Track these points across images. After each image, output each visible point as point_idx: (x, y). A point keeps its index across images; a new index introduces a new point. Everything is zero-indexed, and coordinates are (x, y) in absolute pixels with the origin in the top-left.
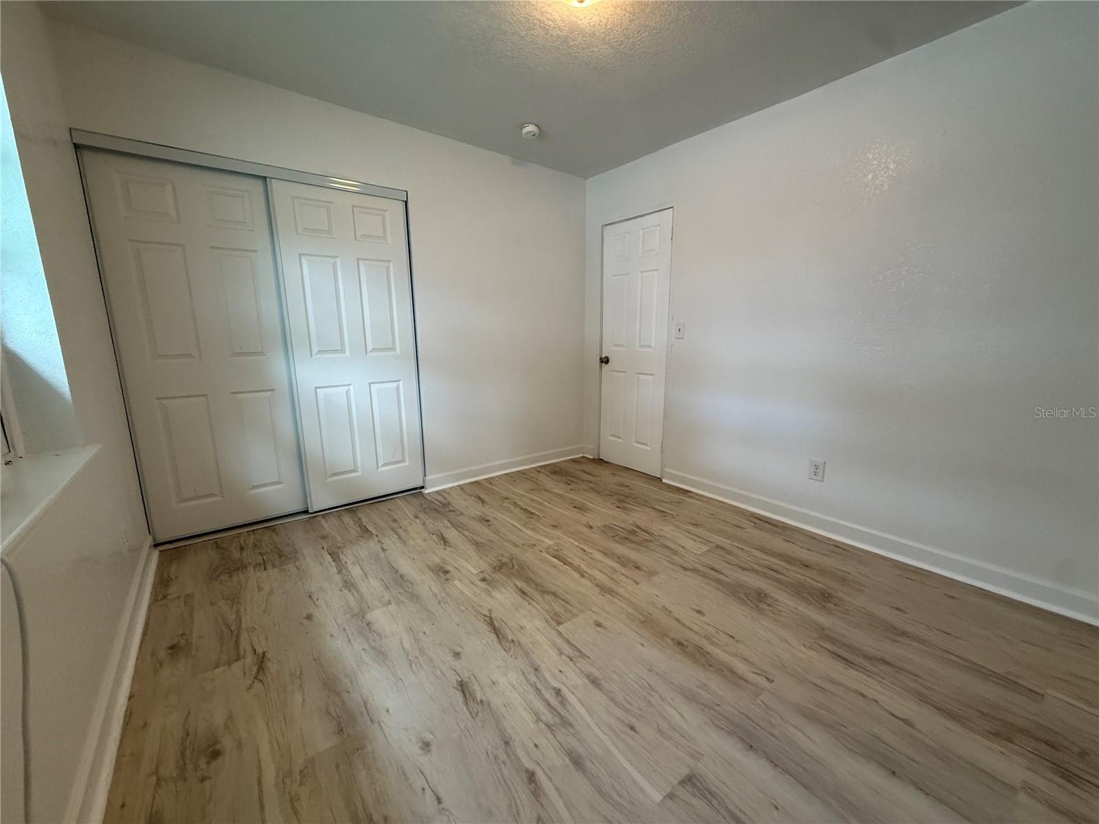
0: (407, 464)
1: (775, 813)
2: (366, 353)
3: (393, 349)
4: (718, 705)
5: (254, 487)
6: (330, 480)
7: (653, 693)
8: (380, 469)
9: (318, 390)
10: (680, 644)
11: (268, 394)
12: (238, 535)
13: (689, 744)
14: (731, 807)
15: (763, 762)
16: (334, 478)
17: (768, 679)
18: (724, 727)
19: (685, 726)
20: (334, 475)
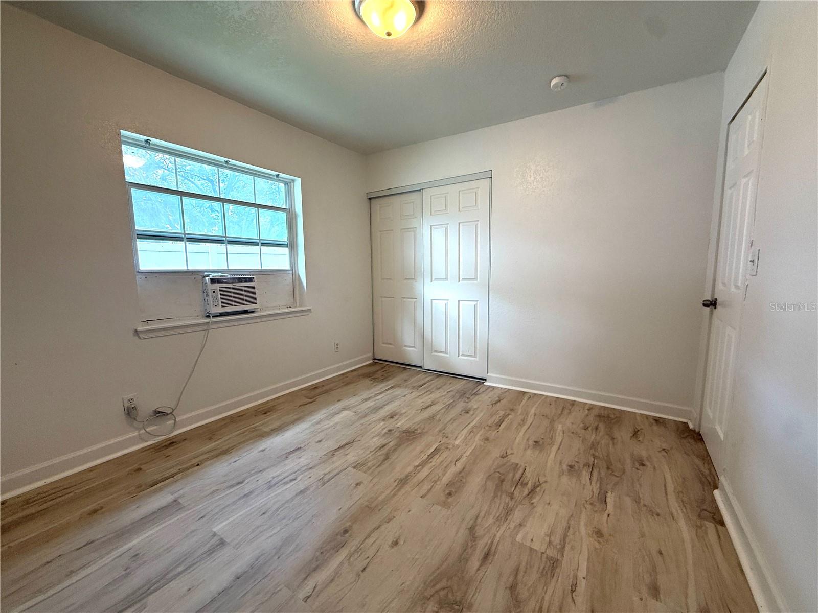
0: (477, 359)
1: (186, 588)
2: (459, 281)
3: (476, 279)
4: (279, 558)
5: (406, 346)
6: (434, 353)
7: (291, 520)
8: (460, 357)
9: (433, 301)
10: (346, 531)
11: (415, 300)
12: (393, 367)
13: (247, 541)
14: (198, 564)
15: (225, 585)
16: (436, 354)
17: (308, 597)
18: (258, 561)
19: (263, 538)
20: (436, 352)
